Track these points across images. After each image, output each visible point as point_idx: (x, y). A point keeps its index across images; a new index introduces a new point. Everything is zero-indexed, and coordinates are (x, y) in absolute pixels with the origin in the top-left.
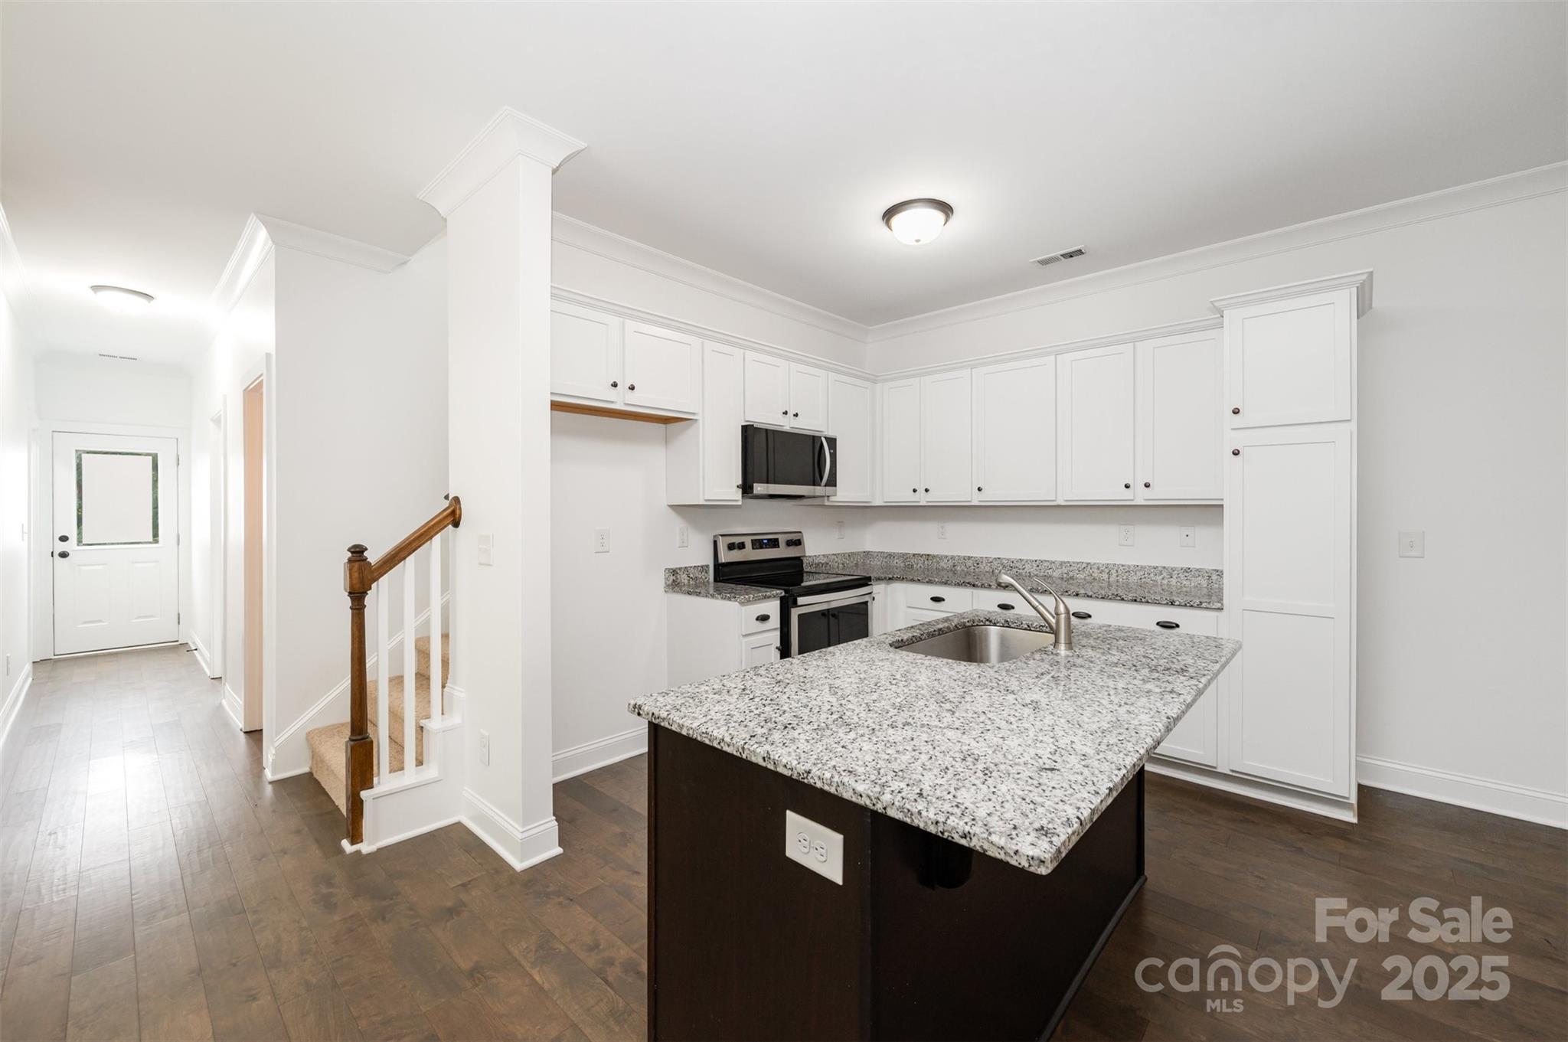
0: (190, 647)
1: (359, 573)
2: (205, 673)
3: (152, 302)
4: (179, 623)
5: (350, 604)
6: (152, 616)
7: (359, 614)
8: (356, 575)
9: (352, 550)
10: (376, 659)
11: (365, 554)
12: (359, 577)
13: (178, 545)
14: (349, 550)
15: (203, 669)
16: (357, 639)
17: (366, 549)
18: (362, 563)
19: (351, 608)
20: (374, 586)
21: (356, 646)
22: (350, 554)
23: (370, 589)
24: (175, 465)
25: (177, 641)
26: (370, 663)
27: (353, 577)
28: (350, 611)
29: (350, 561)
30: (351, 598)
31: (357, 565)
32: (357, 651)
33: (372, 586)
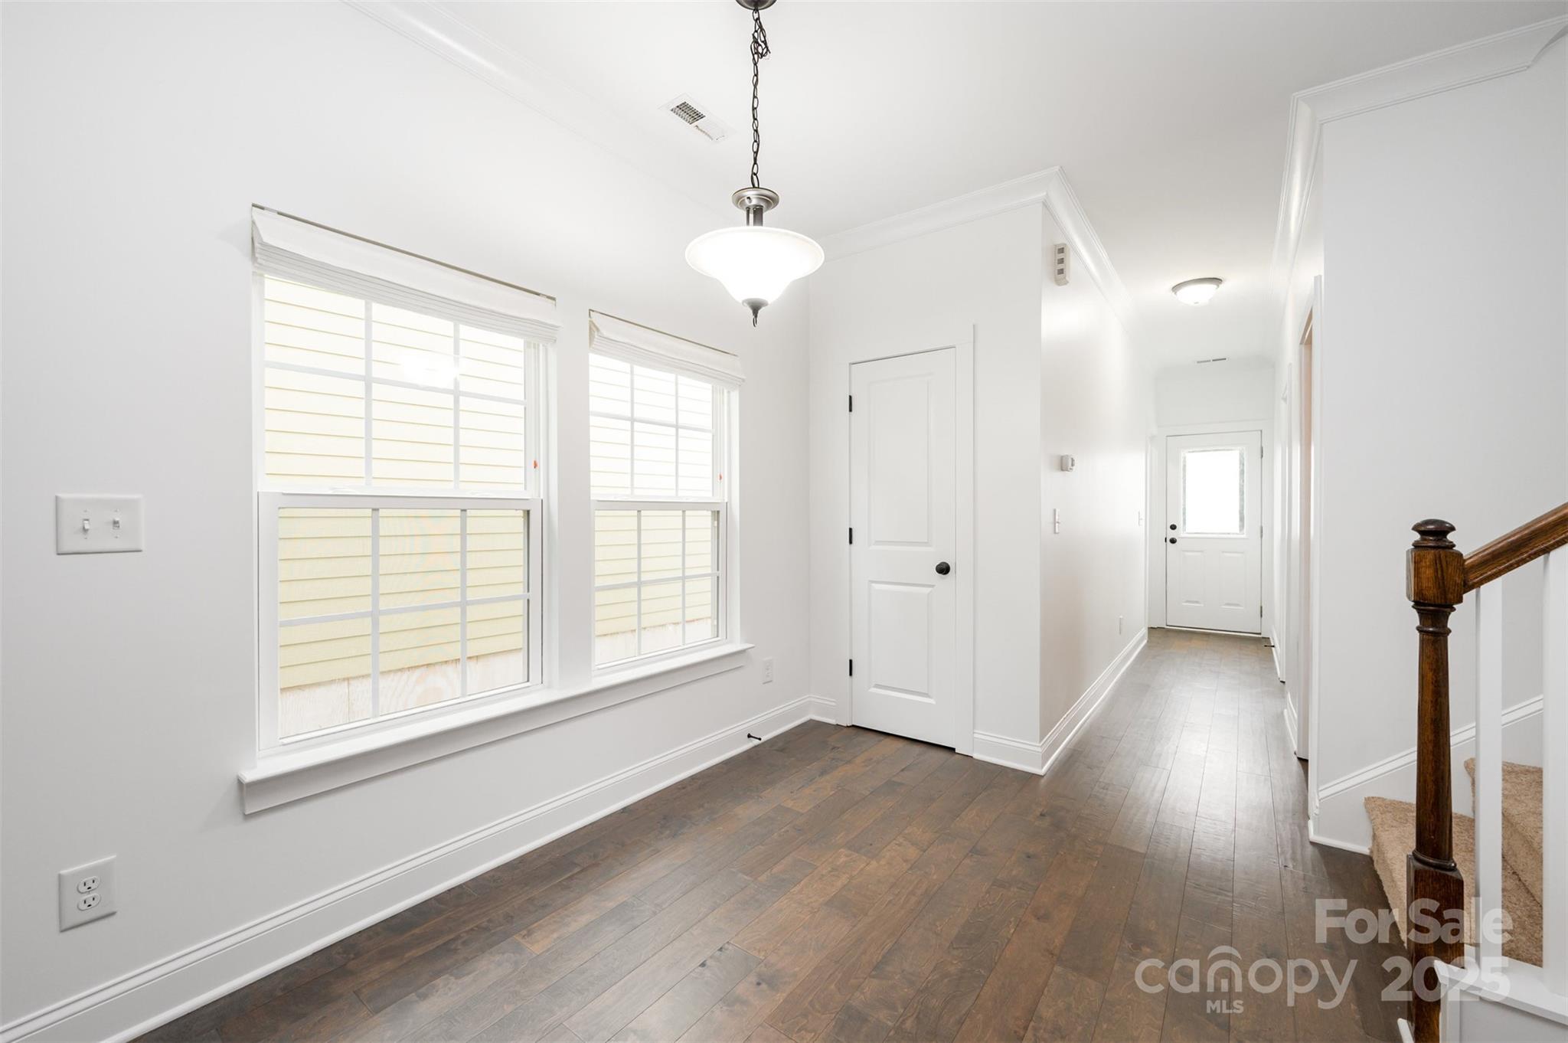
0: (1270, 643)
1: (1436, 571)
2: (1277, 673)
3: (1221, 286)
4: (1261, 616)
5: (1418, 623)
6: (1238, 605)
7: (1434, 642)
8: (1428, 572)
9: (1423, 529)
10: (1473, 732)
11: (1450, 537)
12: (1436, 577)
13: (1262, 536)
14: (1416, 528)
15: (1276, 669)
16: (1431, 687)
17: (1452, 529)
18: (1442, 552)
19: (1418, 629)
20: (1469, 597)
21: (1429, 698)
22: (1417, 537)
23: (1460, 601)
24: (1260, 456)
25: (1260, 634)
26: (1459, 736)
27: (1423, 576)
28: (1417, 634)
29: (1417, 546)
30: (1419, 611)
31: (1430, 555)
32: (1429, 706)
33: (1465, 596)
